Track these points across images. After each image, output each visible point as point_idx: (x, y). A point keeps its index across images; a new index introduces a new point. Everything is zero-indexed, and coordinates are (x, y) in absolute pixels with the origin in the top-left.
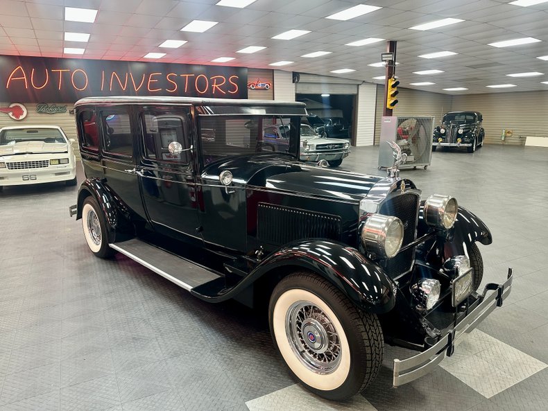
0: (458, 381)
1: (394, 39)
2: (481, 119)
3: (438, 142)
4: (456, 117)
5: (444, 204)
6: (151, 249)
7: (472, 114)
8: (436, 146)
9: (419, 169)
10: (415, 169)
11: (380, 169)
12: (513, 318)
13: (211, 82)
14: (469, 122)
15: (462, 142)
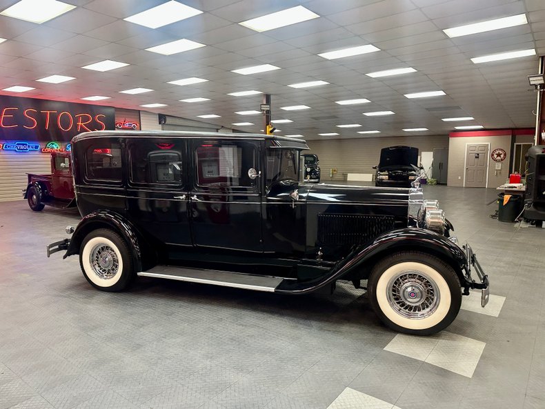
1: (269, 93)
2: (318, 160)
6: (189, 271)
13: (76, 120)
15: (311, 178)
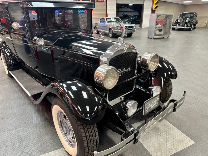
0: (145, 150)
2: (197, 16)
3: (176, 26)
4: (186, 15)
5: (151, 57)
7: (193, 13)
8: (175, 28)
9: (165, 38)
10: (163, 38)
11: (148, 38)
12: (185, 114)
14: (191, 17)
15: (187, 26)
